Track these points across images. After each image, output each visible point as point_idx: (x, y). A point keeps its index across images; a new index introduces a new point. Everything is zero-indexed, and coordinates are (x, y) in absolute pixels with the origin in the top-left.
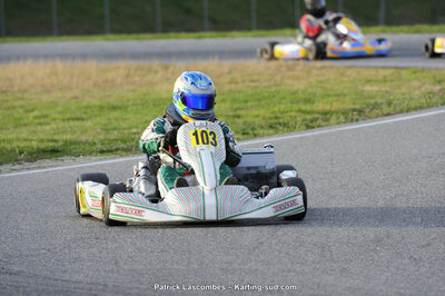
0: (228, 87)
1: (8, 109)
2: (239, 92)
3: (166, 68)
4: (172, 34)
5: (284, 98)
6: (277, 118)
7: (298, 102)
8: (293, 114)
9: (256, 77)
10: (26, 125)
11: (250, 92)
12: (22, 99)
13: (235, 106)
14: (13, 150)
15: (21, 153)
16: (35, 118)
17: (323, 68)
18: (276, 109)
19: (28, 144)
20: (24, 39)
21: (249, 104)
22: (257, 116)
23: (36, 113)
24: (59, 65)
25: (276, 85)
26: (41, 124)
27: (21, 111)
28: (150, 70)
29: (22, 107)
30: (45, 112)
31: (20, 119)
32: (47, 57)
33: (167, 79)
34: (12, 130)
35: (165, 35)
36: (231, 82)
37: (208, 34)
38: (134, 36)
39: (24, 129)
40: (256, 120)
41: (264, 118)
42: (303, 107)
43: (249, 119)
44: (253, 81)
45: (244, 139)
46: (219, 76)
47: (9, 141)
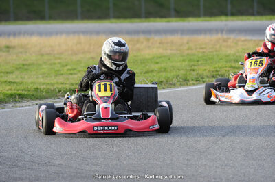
0: (186, 52)
1: (51, 64)
2: (194, 55)
3: (148, 40)
4: (152, 19)
5: (221, 59)
6: (217, 71)
7: (230, 62)
8: (227, 69)
9: (203, 46)
10: (62, 74)
11: (200, 55)
12: (60, 59)
13: (192, 63)
14: (54, 90)
15: (59, 91)
16: (68, 70)
17: (245, 40)
18: (217, 66)
19: (64, 86)
20: (61, 21)
21: (200, 63)
22: (205, 70)
23: (69, 67)
24: (82, 37)
25: (216, 51)
26: (72, 74)
27: (59, 66)
28: (138, 41)
29: (60, 63)
30: (74, 67)
31: (58, 71)
32: (75, 32)
33: (149, 47)
34: (53, 77)
35: (147, 20)
36: (188, 49)
37: (174, 19)
38: (128, 20)
39: (61, 77)
40: (204, 72)
41: (209, 71)
42: (233, 65)
43: (200, 72)
44: (202, 48)
45: (197, 84)
46: (181, 45)
47: (52, 85)
